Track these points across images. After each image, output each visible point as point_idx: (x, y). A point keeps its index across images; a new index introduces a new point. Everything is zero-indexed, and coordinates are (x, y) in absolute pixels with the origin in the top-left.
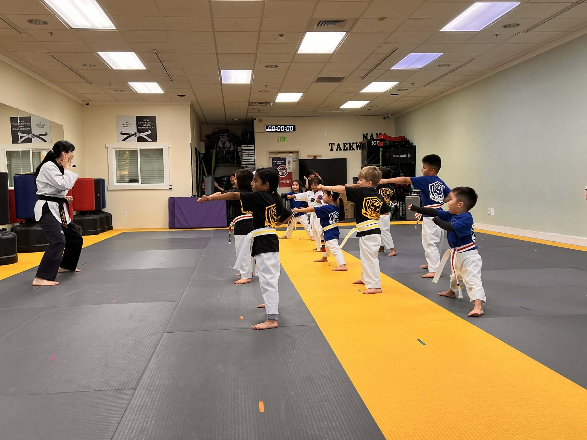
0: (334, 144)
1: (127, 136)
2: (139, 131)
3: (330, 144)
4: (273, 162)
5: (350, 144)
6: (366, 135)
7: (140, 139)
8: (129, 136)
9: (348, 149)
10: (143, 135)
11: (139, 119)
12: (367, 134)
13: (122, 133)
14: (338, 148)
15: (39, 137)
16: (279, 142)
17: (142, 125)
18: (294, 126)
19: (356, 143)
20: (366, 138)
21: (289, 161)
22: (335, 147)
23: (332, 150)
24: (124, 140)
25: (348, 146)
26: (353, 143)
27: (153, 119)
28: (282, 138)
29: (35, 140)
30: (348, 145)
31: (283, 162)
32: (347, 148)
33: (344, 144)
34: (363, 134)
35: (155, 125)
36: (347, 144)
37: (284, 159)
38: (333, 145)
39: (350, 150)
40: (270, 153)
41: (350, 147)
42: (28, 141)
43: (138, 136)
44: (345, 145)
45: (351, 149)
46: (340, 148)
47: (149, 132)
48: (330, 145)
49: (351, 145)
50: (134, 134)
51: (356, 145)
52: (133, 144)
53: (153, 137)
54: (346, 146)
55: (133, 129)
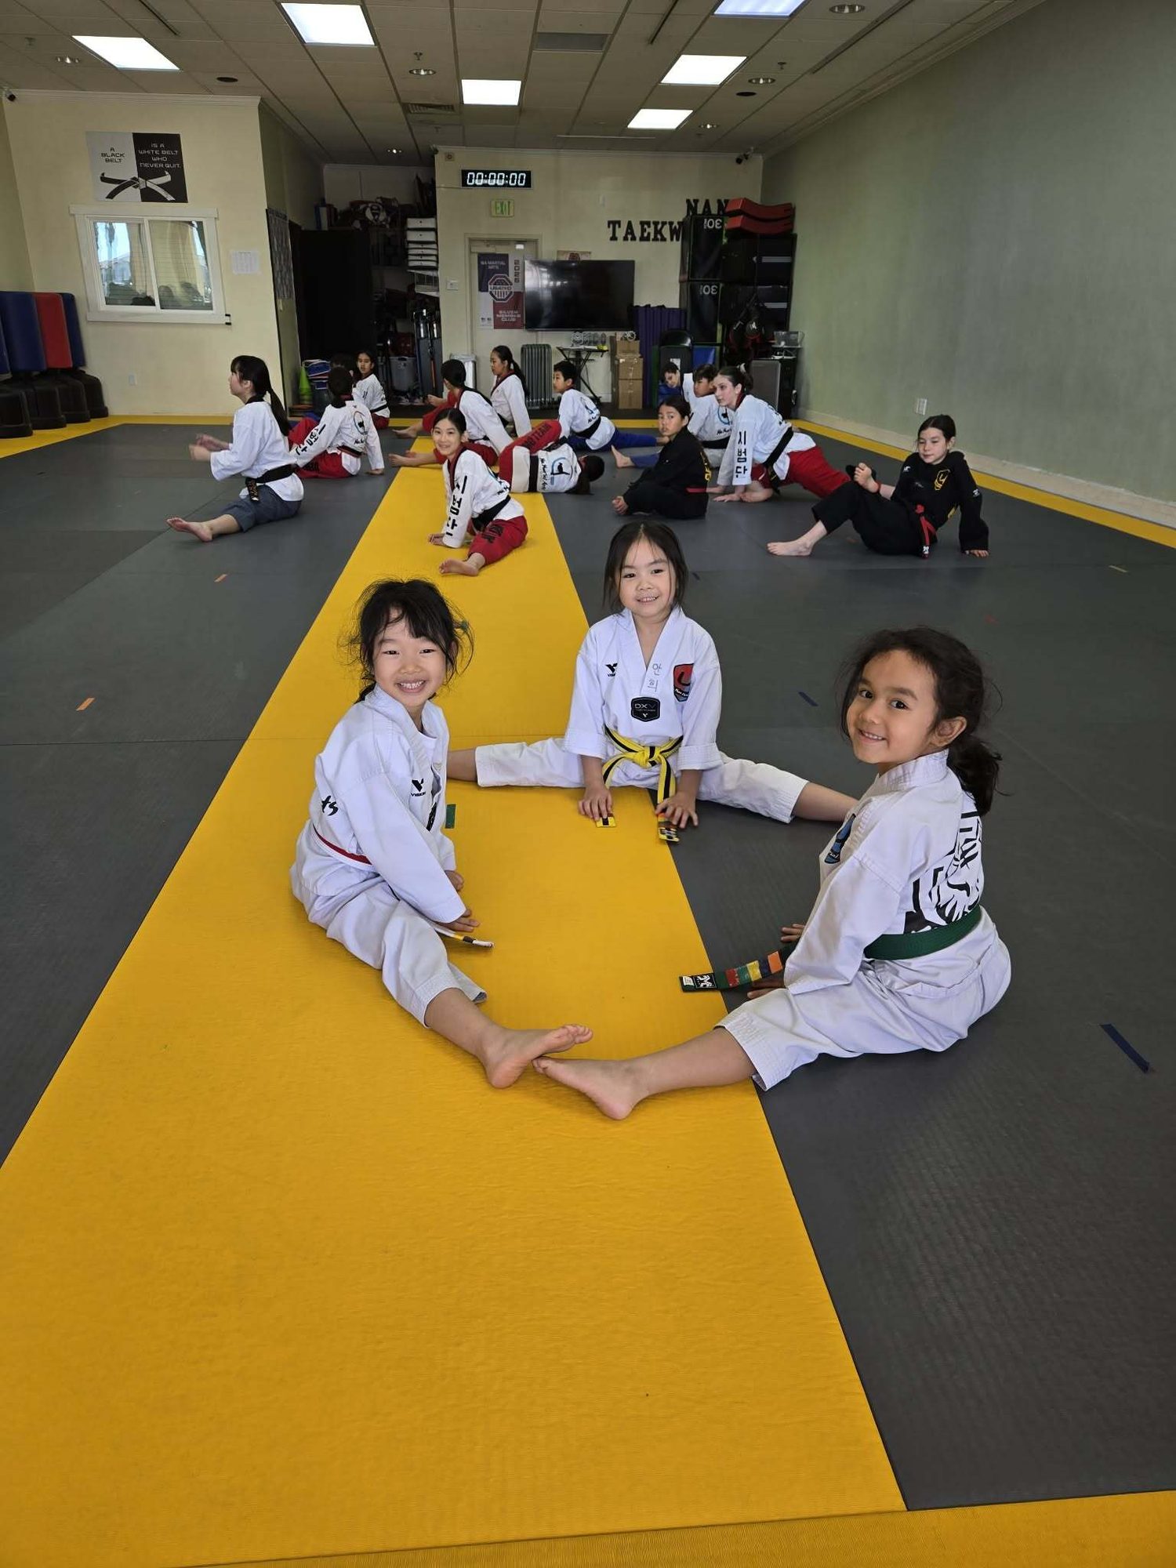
0: (619, 223)
1: (117, 186)
2: (145, 173)
3: (609, 223)
4: (479, 263)
5: (656, 223)
6: (693, 204)
7: (149, 196)
8: (122, 185)
9: (652, 236)
10: (154, 184)
11: (141, 141)
12: (696, 201)
13: (104, 179)
14: (627, 233)
16: (494, 214)
17: (148, 158)
18: (528, 174)
19: (671, 223)
20: (695, 209)
21: (517, 262)
22: (621, 232)
23: (614, 238)
24: (111, 196)
25: (651, 230)
26: (664, 223)
27: (172, 142)
28: (499, 205)
30: (652, 226)
31: (503, 263)
32: (649, 234)
33: (642, 223)
34: (688, 201)
35: (179, 159)
36: (648, 223)
37: (505, 257)
38: (617, 226)
39: (655, 239)
40: (471, 240)
41: (658, 232)
43: (143, 186)
44: (646, 226)
45: (659, 237)
46: (632, 233)
47: (167, 178)
48: (611, 226)
49: (659, 226)
50: (133, 182)
51: (671, 227)
52: (134, 207)
53: (178, 191)
54: (648, 230)
55: (128, 169)
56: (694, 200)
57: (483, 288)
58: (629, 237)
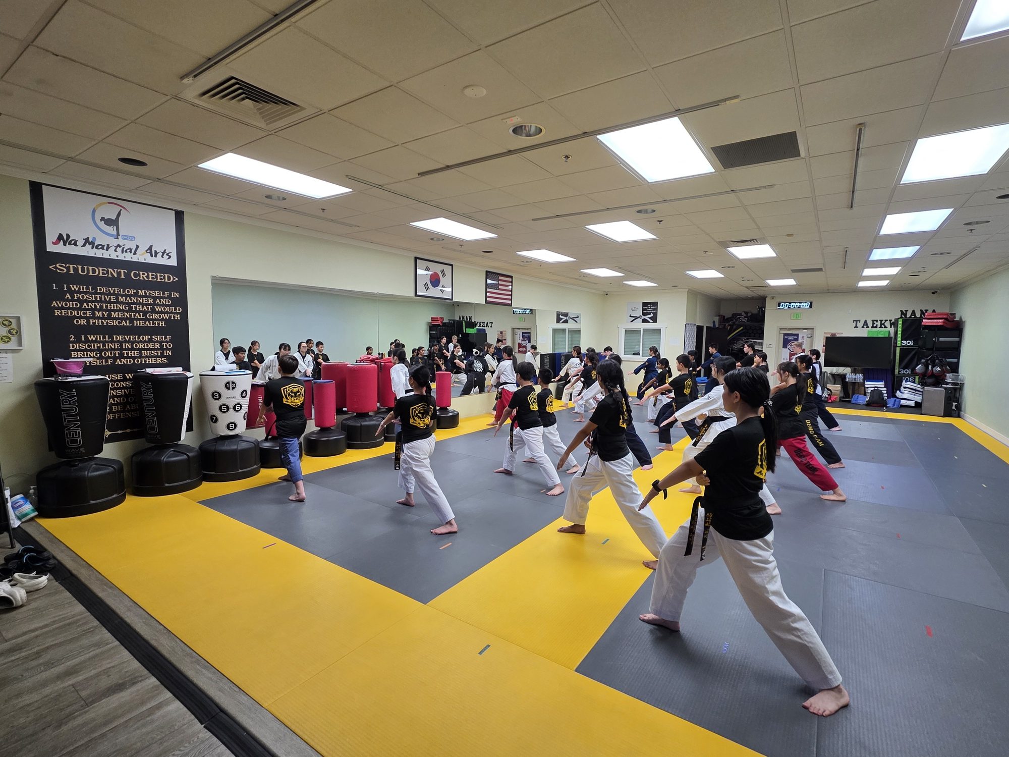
0: (859, 321)
1: (634, 318)
2: (644, 314)
3: (854, 321)
4: (784, 337)
5: (881, 321)
6: (905, 312)
7: (644, 321)
8: (636, 318)
9: (879, 326)
10: (646, 317)
11: (645, 304)
12: (906, 311)
13: (630, 316)
14: (864, 325)
15: (573, 319)
16: (792, 318)
17: (646, 309)
18: (811, 303)
19: (890, 321)
20: (906, 315)
21: (803, 337)
22: (860, 325)
23: (856, 327)
24: (632, 321)
25: (879, 324)
26: (886, 321)
27: (655, 304)
28: (795, 315)
29: (570, 321)
30: (879, 322)
31: (796, 337)
32: (877, 325)
33: (873, 321)
34: (901, 311)
35: (657, 309)
36: (877, 321)
37: (797, 335)
38: (858, 322)
39: (881, 327)
40: (781, 329)
41: (881, 324)
42: (566, 321)
43: (643, 318)
44: (875, 322)
45: (883, 326)
46: (867, 325)
47: (652, 315)
48: (855, 322)
49: (883, 322)
50: (640, 317)
51: (890, 322)
52: (639, 325)
53: (654, 319)
54: (876, 323)
55: (639, 313)
56: (905, 311)
57: (785, 346)
58: (865, 326)
